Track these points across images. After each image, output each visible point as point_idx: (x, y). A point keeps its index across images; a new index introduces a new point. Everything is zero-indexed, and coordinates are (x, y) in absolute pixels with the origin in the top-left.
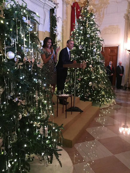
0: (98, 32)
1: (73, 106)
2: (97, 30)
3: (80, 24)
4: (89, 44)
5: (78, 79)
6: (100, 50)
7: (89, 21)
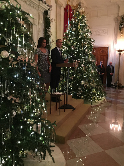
0: (89, 33)
1: (65, 104)
2: (89, 32)
3: (73, 26)
4: (81, 45)
5: (71, 78)
6: (91, 50)
7: (81, 23)
